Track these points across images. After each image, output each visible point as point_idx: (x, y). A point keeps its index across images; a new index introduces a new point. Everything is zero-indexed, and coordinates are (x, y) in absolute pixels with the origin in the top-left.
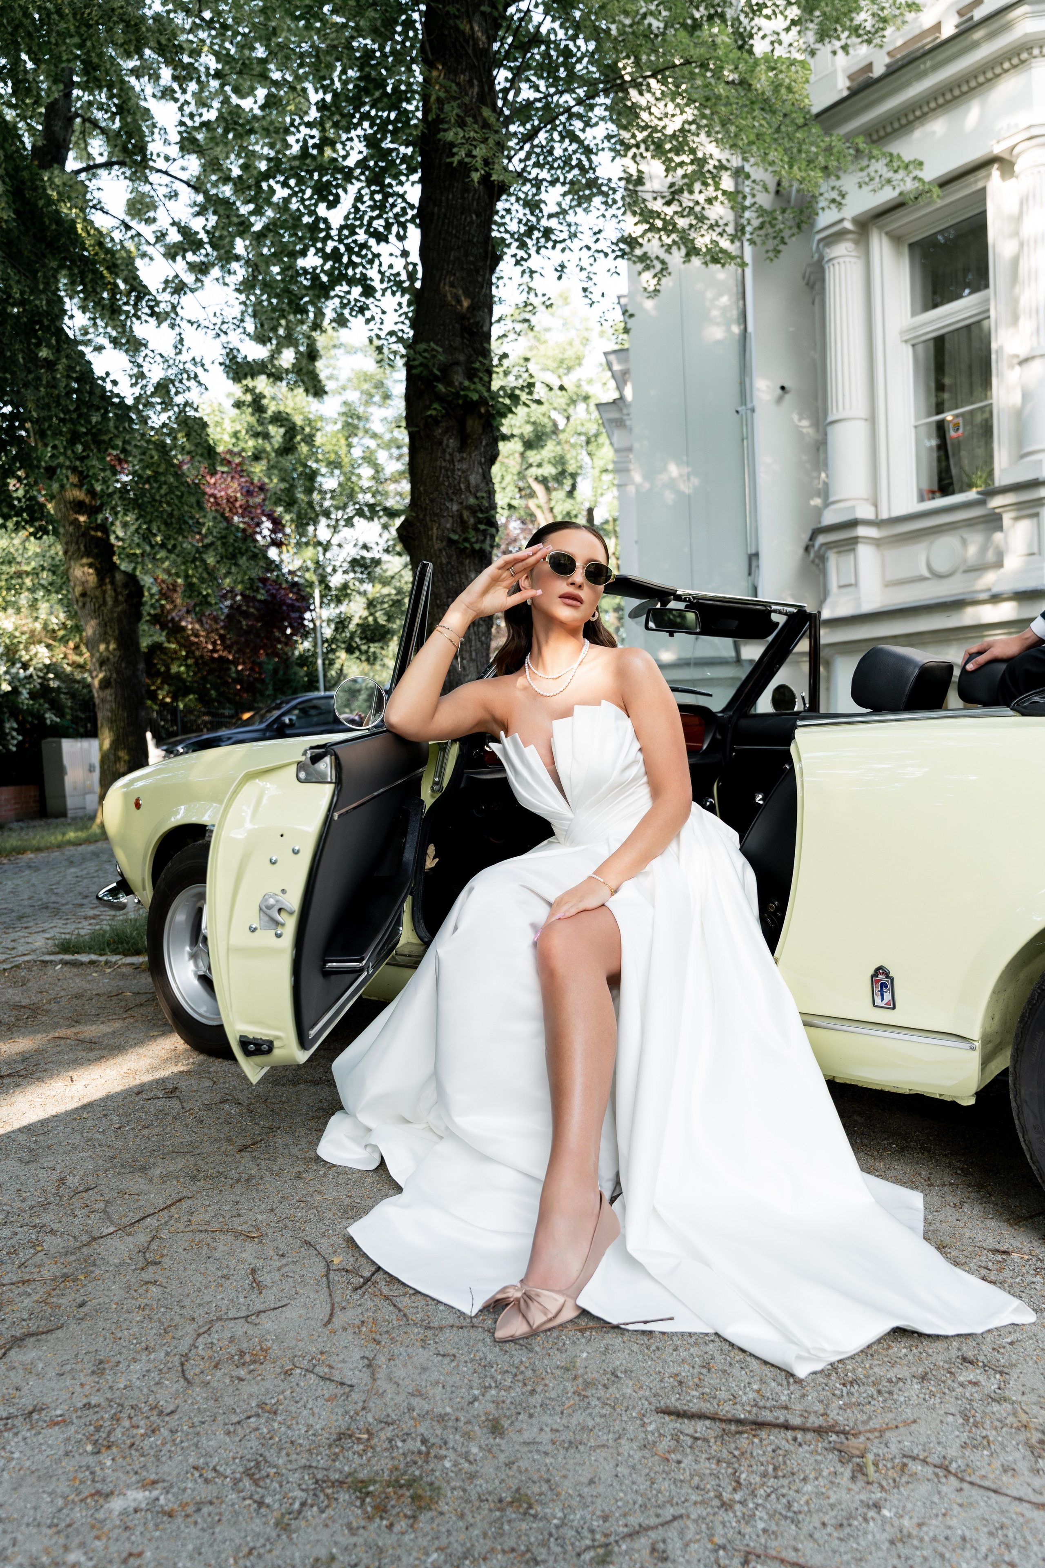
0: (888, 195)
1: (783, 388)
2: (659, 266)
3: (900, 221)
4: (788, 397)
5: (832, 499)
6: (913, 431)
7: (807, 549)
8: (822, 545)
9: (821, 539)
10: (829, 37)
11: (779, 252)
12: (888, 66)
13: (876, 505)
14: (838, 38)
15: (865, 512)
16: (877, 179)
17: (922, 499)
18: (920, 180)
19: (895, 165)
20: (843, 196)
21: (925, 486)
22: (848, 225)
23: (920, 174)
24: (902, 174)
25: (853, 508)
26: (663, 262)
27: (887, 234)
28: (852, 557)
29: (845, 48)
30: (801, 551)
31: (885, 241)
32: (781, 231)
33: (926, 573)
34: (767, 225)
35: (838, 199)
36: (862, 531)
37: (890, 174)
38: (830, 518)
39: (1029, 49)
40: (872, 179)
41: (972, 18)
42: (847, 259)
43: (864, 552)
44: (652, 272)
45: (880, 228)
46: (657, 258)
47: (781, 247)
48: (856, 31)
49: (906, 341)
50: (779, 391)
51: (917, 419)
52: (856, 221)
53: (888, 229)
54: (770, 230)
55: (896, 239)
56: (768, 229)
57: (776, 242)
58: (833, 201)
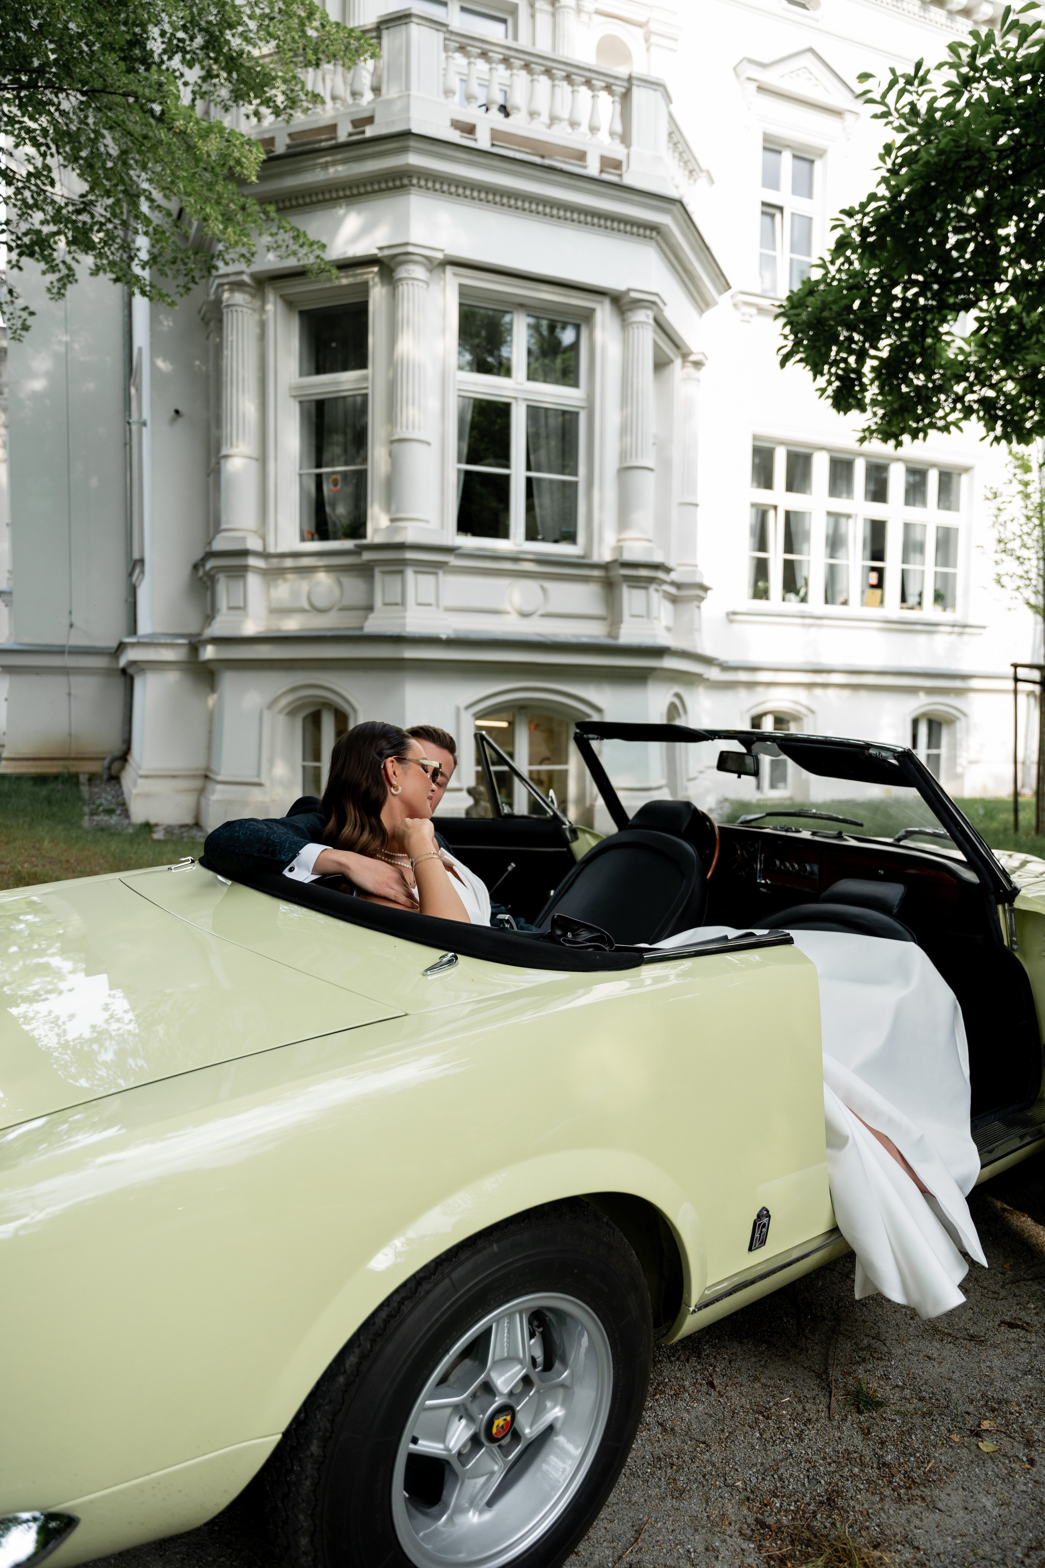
0: (291, 262)
1: (177, 412)
2: (64, 271)
3: (296, 288)
4: (180, 421)
5: (223, 526)
6: (297, 478)
7: (196, 567)
8: (213, 568)
9: (210, 564)
10: (243, 99)
11: (189, 289)
12: (289, 147)
13: (264, 538)
14: (250, 103)
15: (253, 544)
16: (284, 248)
17: (303, 539)
18: (322, 259)
19: (301, 240)
20: (253, 255)
21: (306, 528)
22: (246, 278)
23: (323, 256)
24: (306, 249)
25: (244, 539)
26: (69, 268)
27: (281, 296)
28: (241, 583)
29: (257, 113)
30: (188, 569)
31: (280, 303)
32: (192, 270)
33: (306, 605)
34: (179, 262)
35: (248, 255)
36: (252, 561)
37: (295, 247)
38: (219, 545)
39: (410, 177)
40: (279, 247)
41: (363, 132)
42: (245, 310)
43: (253, 581)
44: (57, 276)
45: (275, 289)
46: (64, 262)
47: (191, 285)
48: (268, 102)
49: (295, 397)
50: (173, 413)
51: (301, 468)
52: (253, 276)
53: (282, 293)
54: (182, 267)
55: (289, 303)
56: (180, 265)
57: (186, 279)
58: (243, 256)
